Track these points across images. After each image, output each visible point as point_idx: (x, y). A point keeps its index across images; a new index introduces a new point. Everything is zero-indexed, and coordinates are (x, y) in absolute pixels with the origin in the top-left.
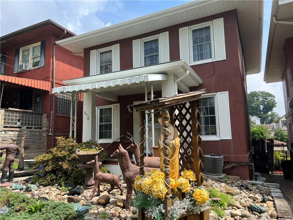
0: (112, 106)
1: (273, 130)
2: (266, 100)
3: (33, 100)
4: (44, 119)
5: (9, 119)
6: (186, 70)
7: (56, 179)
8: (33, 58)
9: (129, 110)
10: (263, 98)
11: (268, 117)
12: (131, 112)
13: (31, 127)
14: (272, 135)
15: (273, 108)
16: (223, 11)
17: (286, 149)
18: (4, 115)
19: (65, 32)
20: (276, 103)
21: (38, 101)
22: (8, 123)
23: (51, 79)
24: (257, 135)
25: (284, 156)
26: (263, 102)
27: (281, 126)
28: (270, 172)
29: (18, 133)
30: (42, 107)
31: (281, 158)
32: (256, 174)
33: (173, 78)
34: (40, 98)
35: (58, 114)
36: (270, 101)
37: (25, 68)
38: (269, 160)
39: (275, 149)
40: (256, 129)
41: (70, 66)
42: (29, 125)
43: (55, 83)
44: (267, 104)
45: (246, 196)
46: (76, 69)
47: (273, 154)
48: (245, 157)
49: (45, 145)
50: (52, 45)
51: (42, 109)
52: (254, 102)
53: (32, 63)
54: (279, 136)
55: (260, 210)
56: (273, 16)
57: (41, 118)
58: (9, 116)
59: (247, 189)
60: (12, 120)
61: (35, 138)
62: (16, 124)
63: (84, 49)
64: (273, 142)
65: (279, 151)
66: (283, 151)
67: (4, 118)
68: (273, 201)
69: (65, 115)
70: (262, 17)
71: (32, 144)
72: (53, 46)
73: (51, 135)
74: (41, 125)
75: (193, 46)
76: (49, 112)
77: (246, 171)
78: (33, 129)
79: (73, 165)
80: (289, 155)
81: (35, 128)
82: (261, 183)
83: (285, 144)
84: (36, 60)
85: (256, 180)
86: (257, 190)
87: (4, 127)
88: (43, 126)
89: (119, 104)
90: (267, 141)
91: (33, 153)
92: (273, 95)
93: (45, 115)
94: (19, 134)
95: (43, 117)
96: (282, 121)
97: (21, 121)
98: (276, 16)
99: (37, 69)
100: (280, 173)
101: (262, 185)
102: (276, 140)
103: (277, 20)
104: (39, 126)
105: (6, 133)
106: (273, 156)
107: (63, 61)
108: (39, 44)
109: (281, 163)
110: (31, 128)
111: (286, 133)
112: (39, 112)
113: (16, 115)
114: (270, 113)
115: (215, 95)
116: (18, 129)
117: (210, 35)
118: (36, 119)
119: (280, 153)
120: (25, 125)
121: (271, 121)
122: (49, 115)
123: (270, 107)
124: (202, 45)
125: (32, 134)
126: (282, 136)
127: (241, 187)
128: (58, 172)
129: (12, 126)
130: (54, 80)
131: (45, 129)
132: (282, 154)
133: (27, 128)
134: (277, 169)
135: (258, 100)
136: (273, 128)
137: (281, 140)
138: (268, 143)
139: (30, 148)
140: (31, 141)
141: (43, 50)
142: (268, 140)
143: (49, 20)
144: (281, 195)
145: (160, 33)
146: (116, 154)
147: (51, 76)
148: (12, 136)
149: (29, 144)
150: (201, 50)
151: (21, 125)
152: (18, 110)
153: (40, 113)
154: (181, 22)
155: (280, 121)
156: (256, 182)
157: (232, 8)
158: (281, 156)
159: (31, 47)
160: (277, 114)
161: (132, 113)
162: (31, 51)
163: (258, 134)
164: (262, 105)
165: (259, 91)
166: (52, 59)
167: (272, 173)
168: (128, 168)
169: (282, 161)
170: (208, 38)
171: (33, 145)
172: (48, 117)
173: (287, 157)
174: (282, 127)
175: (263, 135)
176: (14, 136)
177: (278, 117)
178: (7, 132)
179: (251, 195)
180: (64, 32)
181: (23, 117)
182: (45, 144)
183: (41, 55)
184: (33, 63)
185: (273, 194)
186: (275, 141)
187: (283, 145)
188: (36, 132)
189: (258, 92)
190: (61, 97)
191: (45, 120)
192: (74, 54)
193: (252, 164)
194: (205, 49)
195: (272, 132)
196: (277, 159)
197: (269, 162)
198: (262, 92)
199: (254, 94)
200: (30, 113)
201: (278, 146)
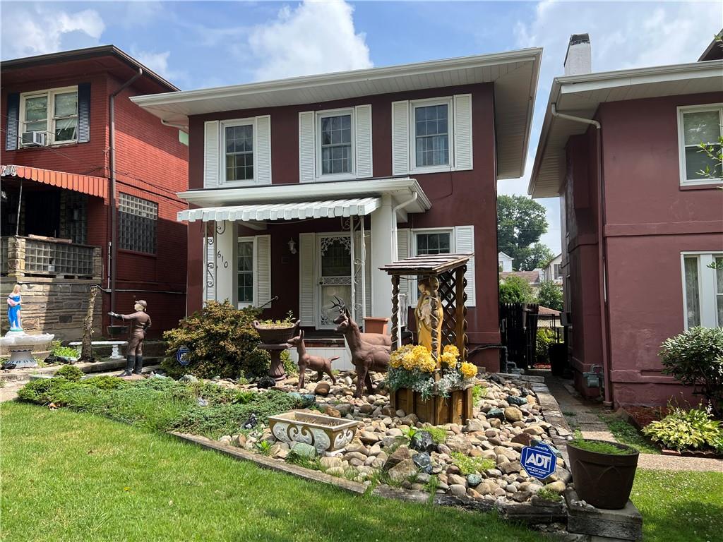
0: (255, 239)
1: (537, 283)
2: (527, 218)
3: (61, 214)
4: (96, 258)
5: (33, 258)
6: (412, 192)
7: (214, 369)
8: (56, 120)
9: (292, 248)
10: (521, 213)
11: (529, 255)
12: (294, 253)
13: (71, 274)
14: (534, 296)
15: (539, 235)
16: (471, 81)
17: (558, 324)
18: (24, 250)
19: (141, 70)
20: (546, 225)
21: (76, 217)
22: (32, 267)
23: (107, 172)
24: (507, 297)
25: (554, 337)
26: (520, 220)
27: (553, 277)
28: (529, 367)
29: (51, 288)
30: (86, 231)
31: (549, 340)
32: (510, 363)
33: (390, 203)
34: (80, 213)
35: (121, 249)
36: (535, 218)
37: (37, 141)
38: (529, 344)
39: (541, 323)
40: (507, 285)
41: (143, 143)
42: (68, 270)
43: (117, 181)
44: (528, 225)
45: (500, 390)
46: (153, 148)
47: (536, 333)
48: (494, 335)
49: (99, 313)
50: (108, 97)
51: (85, 236)
52: (502, 220)
53: (54, 132)
54: (548, 298)
55: (520, 401)
56: (552, 103)
57: (90, 257)
58: (33, 252)
59: (499, 382)
60: (39, 260)
61: (81, 297)
62: (45, 268)
63: (188, 116)
64: (537, 310)
65: (546, 328)
66: (554, 328)
67: (26, 257)
68: (536, 396)
69: (133, 251)
70: (533, 94)
71: (75, 310)
72: (110, 99)
73: (110, 293)
74: (90, 270)
75: (416, 138)
76: (105, 243)
77: (495, 359)
78: (76, 280)
79: (243, 346)
80: (562, 335)
81: (79, 277)
82: (518, 376)
83: (557, 313)
84: (65, 125)
85: (510, 372)
86: (513, 385)
87: (27, 275)
88: (93, 272)
89: (269, 236)
90: (527, 310)
91: (77, 330)
92: (542, 206)
93: (98, 250)
94: (53, 290)
95: (94, 254)
96: (555, 265)
97: (54, 262)
98: (556, 104)
99: (70, 146)
100: (547, 368)
101: (520, 379)
102: (541, 305)
103: (557, 111)
104: (87, 274)
105: (29, 288)
106: (536, 337)
107: (128, 132)
108: (75, 88)
109: (549, 349)
110: (73, 277)
111: (560, 292)
112: (80, 243)
113: (46, 250)
114: (532, 246)
115: (452, 230)
116: (50, 280)
117: (447, 121)
118: (81, 259)
119: (548, 331)
120: (62, 272)
121: (534, 265)
122: (105, 251)
123: (533, 232)
124: (432, 137)
125: (75, 290)
126: (554, 296)
127: (490, 379)
128: (216, 358)
129: (39, 273)
130: (114, 174)
131: (97, 279)
132: (550, 333)
133: (66, 277)
134: (542, 360)
135: (510, 215)
136: (538, 280)
137: (551, 307)
138: (528, 312)
139: (73, 320)
140: (74, 305)
141: (84, 106)
142: (528, 308)
143: (112, 45)
144: (546, 389)
145: (354, 106)
146: (344, 327)
147: (107, 165)
148: (41, 293)
149: (71, 310)
150: (431, 147)
151: (56, 270)
152: (44, 238)
153: (82, 244)
154: (396, 90)
155: (552, 265)
156: (510, 375)
157: (487, 80)
158: (549, 338)
159: (50, 93)
160: (548, 248)
161: (297, 254)
162: (51, 105)
163: (510, 294)
164: (518, 227)
165: (513, 196)
166: (107, 128)
167: (532, 368)
168: (359, 345)
169: (549, 345)
170: (444, 127)
171: (77, 313)
172: (104, 255)
173: (558, 338)
174: (556, 278)
175: (518, 296)
176: (44, 294)
177: (549, 256)
178: (31, 285)
179: (506, 388)
180: (139, 71)
181: (57, 254)
182: (99, 310)
183: (79, 116)
184: (57, 131)
185: (535, 389)
186: (540, 308)
187: (553, 317)
188: (83, 287)
189: (511, 197)
190: (126, 211)
191: (97, 261)
192: (164, 123)
193: (505, 347)
194: (436, 145)
195: (534, 288)
196: (542, 343)
197: (529, 347)
198: (519, 199)
199: (503, 203)
200: (69, 245)
201: (545, 317)
